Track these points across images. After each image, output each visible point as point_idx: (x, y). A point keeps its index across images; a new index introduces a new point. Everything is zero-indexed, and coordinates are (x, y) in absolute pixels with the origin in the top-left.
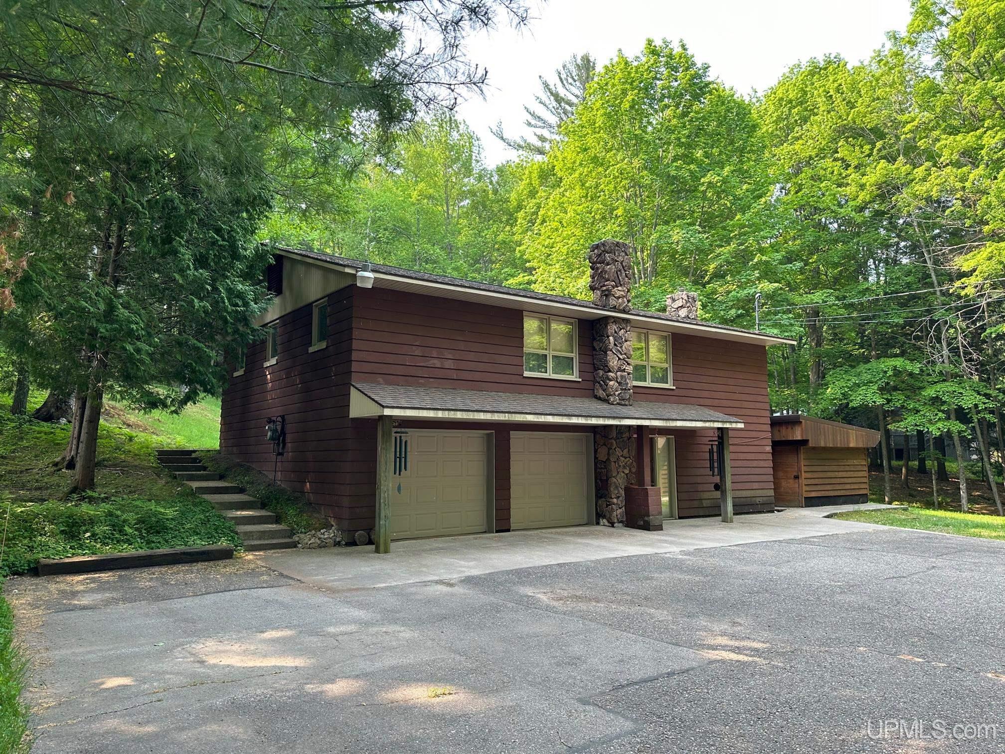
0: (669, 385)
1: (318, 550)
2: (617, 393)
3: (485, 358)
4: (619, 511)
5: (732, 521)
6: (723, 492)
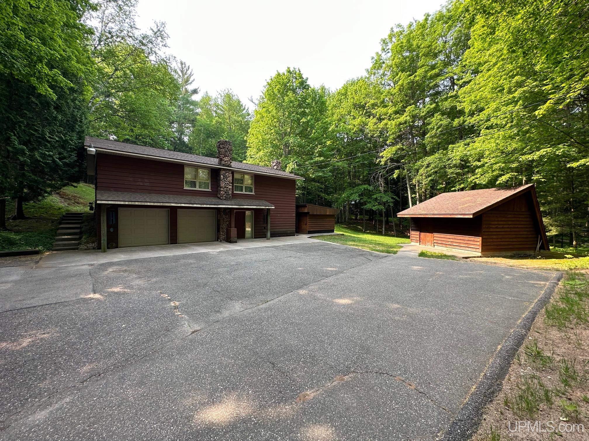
0: (253, 193)
1: (85, 251)
2: (224, 196)
4: (223, 237)
5: (269, 239)
6: (267, 229)
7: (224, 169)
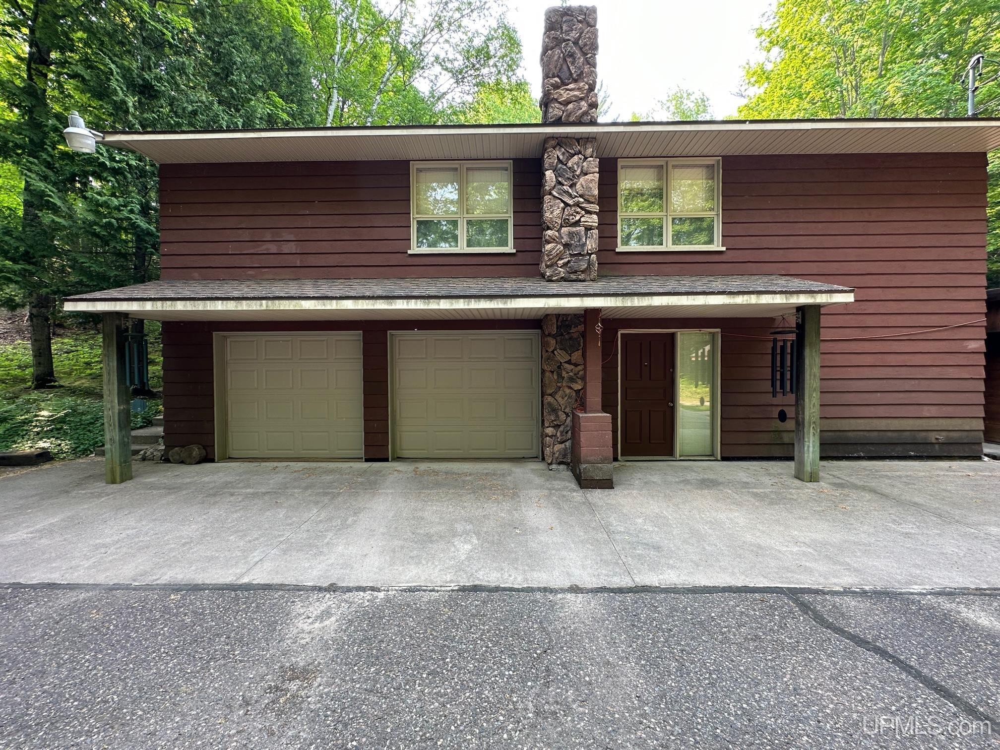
0: (717, 246)
2: (561, 262)
3: (346, 234)
4: (558, 447)
5: (813, 470)
6: (800, 424)
7: (561, 141)
